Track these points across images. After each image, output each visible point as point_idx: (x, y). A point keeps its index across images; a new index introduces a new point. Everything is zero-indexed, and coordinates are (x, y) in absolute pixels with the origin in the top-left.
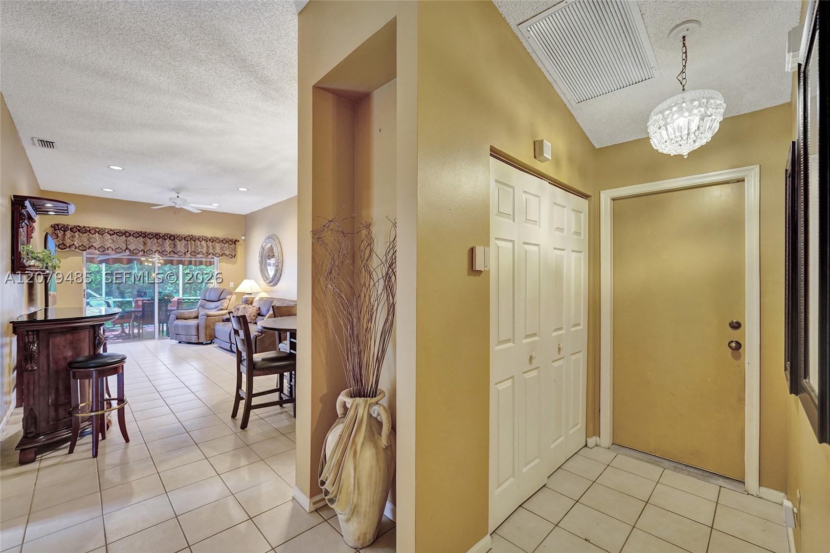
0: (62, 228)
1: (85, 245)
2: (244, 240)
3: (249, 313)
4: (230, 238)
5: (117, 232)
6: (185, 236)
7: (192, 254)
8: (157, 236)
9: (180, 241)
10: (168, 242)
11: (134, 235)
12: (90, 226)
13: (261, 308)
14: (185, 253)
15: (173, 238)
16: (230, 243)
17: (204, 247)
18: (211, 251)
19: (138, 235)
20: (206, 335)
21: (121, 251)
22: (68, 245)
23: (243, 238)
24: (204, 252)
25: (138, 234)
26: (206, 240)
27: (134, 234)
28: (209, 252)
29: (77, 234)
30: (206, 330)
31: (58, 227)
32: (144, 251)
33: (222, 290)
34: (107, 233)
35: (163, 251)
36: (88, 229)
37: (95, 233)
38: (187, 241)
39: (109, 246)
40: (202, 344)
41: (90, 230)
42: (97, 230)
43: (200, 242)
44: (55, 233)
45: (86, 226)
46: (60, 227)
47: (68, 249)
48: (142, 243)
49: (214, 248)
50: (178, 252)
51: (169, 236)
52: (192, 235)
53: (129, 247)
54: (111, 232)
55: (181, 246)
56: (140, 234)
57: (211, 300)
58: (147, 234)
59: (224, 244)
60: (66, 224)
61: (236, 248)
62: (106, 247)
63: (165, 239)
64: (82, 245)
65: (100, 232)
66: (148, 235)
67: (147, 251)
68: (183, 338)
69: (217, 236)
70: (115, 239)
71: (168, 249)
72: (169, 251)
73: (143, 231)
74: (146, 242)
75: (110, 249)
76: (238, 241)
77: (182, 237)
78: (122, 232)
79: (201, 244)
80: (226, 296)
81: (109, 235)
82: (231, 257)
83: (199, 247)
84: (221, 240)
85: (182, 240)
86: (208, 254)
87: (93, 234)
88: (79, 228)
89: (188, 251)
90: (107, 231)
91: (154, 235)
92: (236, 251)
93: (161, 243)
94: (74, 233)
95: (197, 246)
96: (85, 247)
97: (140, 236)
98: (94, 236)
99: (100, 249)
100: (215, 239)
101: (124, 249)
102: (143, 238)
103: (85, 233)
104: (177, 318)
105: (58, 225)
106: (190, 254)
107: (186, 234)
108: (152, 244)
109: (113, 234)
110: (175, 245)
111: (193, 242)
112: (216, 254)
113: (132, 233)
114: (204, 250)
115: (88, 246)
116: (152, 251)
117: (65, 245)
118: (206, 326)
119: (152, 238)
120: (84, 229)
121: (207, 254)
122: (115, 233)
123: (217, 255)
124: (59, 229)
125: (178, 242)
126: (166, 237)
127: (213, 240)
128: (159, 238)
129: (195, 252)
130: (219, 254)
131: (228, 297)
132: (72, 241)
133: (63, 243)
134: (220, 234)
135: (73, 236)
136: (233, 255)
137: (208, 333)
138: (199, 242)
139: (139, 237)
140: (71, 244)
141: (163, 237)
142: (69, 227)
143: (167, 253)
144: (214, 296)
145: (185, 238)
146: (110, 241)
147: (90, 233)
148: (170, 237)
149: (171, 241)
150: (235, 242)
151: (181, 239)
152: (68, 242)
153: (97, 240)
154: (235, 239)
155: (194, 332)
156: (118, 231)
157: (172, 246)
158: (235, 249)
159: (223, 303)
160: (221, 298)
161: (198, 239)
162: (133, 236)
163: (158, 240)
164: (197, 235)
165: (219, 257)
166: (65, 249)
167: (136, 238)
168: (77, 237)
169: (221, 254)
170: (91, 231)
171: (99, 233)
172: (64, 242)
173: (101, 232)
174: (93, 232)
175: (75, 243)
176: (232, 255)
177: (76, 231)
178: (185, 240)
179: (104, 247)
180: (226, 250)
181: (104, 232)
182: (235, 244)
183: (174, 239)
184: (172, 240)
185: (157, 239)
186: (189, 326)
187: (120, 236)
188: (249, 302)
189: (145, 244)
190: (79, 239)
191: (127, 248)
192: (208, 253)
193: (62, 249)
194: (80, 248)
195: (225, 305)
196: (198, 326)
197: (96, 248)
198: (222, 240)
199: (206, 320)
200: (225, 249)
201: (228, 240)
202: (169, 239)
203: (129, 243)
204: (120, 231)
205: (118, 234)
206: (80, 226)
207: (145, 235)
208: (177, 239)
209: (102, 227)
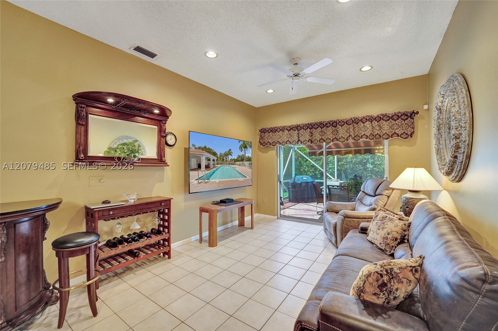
0: (264, 131)
2: (428, 110)
3: (385, 230)
4: (402, 111)
5: (292, 128)
6: (348, 120)
7: (355, 138)
8: (322, 125)
9: (342, 126)
10: (331, 129)
12: (277, 126)
14: (346, 139)
15: (335, 124)
16: (404, 117)
17: (368, 129)
18: (377, 133)
21: (295, 143)
22: (266, 142)
23: (426, 107)
24: (368, 134)
25: (306, 126)
26: (371, 119)
28: (374, 135)
29: (271, 134)
31: (262, 131)
32: (312, 141)
33: (379, 182)
34: (286, 129)
35: (326, 139)
36: (276, 129)
38: (349, 125)
43: (364, 123)
44: (261, 135)
45: (275, 126)
48: (310, 134)
49: (381, 128)
50: (339, 139)
51: (331, 123)
52: (354, 118)
53: (301, 139)
54: (289, 128)
55: (343, 131)
56: (308, 126)
59: (395, 120)
60: (265, 127)
61: (413, 123)
63: (328, 127)
64: (274, 141)
66: (314, 125)
67: (314, 140)
69: (384, 113)
70: (292, 134)
72: (331, 139)
73: (310, 122)
74: (313, 132)
75: (288, 142)
76: (417, 113)
79: (365, 126)
80: (382, 191)
81: (288, 131)
82: (406, 136)
83: (363, 129)
84: (390, 116)
85: (344, 125)
87: (279, 132)
89: (349, 136)
91: (319, 124)
92: (413, 128)
93: (325, 131)
94: (269, 133)
95: (361, 129)
96: (275, 143)
99: (283, 144)
100: (382, 117)
102: (310, 129)
103: (275, 132)
105: (262, 129)
106: (353, 139)
107: (349, 117)
108: (318, 134)
109: (290, 130)
110: (338, 132)
111: (355, 125)
112: (383, 135)
113: (302, 126)
114: (368, 132)
116: (317, 140)
119: (317, 128)
120: (274, 129)
121: (372, 137)
122: (291, 129)
123: (385, 137)
125: (340, 128)
126: (329, 125)
127: (379, 119)
128: (323, 127)
129: (358, 137)
130: (388, 135)
132: (268, 139)
133: (264, 142)
134: (390, 109)
135: (269, 136)
136: (410, 133)
138: (362, 124)
139: (307, 129)
140: (268, 141)
141: (326, 125)
142: (267, 129)
143: (330, 141)
144: (370, 189)
145: (347, 122)
146: (288, 136)
147: (277, 131)
148: (332, 124)
149: (334, 128)
150: (412, 115)
151: (343, 123)
152: (266, 140)
153: (281, 136)
154: (411, 110)
157: (335, 132)
161: (361, 120)
162: (303, 129)
163: (323, 129)
164: (360, 117)
165: (388, 138)
166: (265, 145)
168: (271, 136)
169: (390, 134)
171: (282, 131)
174: (279, 130)
175: (270, 140)
176: (407, 134)
177: (271, 132)
178: (347, 124)
179: (285, 142)
180: (398, 129)
182: (412, 118)
184: (335, 127)
185: (322, 128)
187: (295, 131)
189: (312, 134)
191: (299, 140)
193: (263, 146)
197: (280, 143)
198: (392, 116)
200: (396, 127)
201: (400, 115)
202: (332, 126)
203: (300, 136)
204: (294, 126)
205: (293, 129)
206: (271, 128)
207: (312, 126)
208: (339, 125)
209: (283, 125)
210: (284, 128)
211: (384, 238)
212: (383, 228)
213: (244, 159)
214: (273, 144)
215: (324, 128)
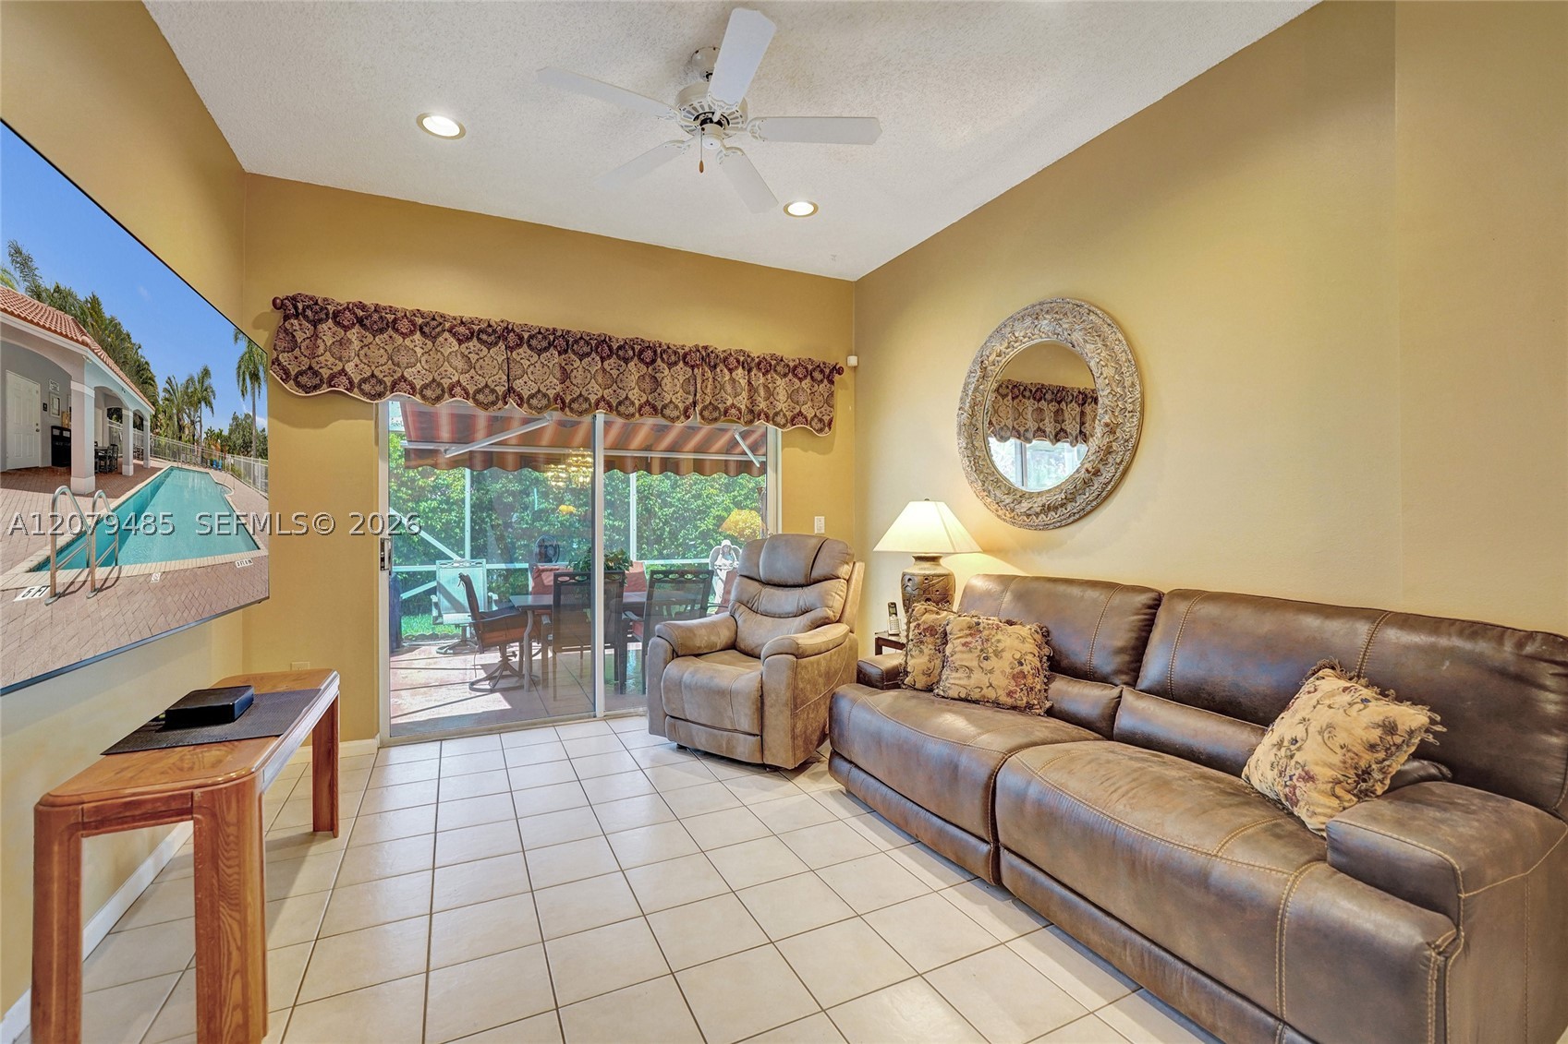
0: (309, 313)
1: (381, 376)
2: (855, 367)
4: (818, 359)
5: (480, 331)
6: (687, 349)
7: (706, 413)
8: (602, 347)
9: (671, 365)
10: (634, 370)
11: (534, 342)
12: (396, 305)
13: (1055, 634)
14: (686, 410)
15: (649, 354)
16: (817, 375)
17: (743, 389)
18: (763, 405)
19: (545, 344)
20: (794, 737)
21: (492, 398)
22: (325, 373)
23: (853, 361)
24: (743, 407)
25: (545, 338)
26: (747, 363)
27: (531, 337)
28: (756, 409)
29: (354, 334)
30: (794, 715)
31: (296, 308)
32: (563, 402)
33: (814, 543)
34: (450, 331)
35: (620, 403)
36: (390, 317)
37: (412, 332)
38: (693, 367)
39: (455, 379)
40: (775, 770)
41: (395, 321)
42: (419, 321)
43: (731, 371)
44: (286, 331)
45: (383, 303)
46: (300, 306)
47: (325, 389)
48: (558, 374)
49: (770, 394)
50: (665, 407)
51: (637, 348)
52: (706, 348)
53: (518, 384)
54: (462, 329)
55: (673, 383)
56: (551, 338)
57: (776, 579)
58: (571, 340)
59: (801, 380)
60: (320, 295)
61: (832, 394)
62: (446, 383)
63: (626, 361)
64: (373, 375)
65: (426, 330)
66: (576, 342)
67: (573, 401)
68: (702, 739)
69: (779, 354)
70: (473, 357)
71: (636, 396)
72: (637, 403)
73: (561, 326)
74: (568, 368)
75: (458, 390)
76: (840, 371)
77: (675, 353)
78: (494, 331)
79: (733, 380)
80: (836, 568)
81: (455, 343)
82: (819, 426)
83: (728, 388)
84: (792, 364)
85: (676, 363)
86: (754, 414)
87: (404, 336)
88: (361, 313)
89: (694, 404)
90: (447, 325)
91: (594, 343)
92: (832, 407)
93: (614, 373)
94: (346, 328)
95: (722, 387)
96: (380, 382)
97: (550, 344)
98: (407, 342)
99: (428, 393)
100: (773, 362)
101: (501, 390)
102: (560, 354)
103: (381, 331)
104: (675, 654)
105: (294, 299)
106: (701, 414)
107: (690, 344)
108: (589, 377)
109: (468, 339)
110: (657, 383)
111: (709, 374)
112: (776, 414)
113: (526, 336)
114: (742, 401)
115: (388, 380)
116: (587, 400)
117: (316, 374)
118: (795, 698)
119: (588, 355)
120: (376, 317)
121: (750, 417)
122: (472, 334)
123: (780, 419)
124: (296, 316)
125: (666, 372)
126: (631, 353)
127: (767, 365)
128: (609, 357)
129: (716, 408)
130: (784, 415)
131: (844, 570)
132: (340, 359)
133: (310, 368)
134: (786, 343)
135: (341, 342)
136: (826, 419)
137: (800, 725)
138: (726, 371)
139: (546, 349)
140: (336, 369)
141: (621, 353)
142: (331, 309)
143: (632, 410)
144: (788, 566)
145: (685, 357)
146: (460, 364)
147: (397, 330)
148: (641, 352)
149: (644, 369)
150: (830, 373)
151: (673, 358)
152: (326, 363)
153: (418, 359)
154: (831, 363)
155: (746, 721)
156: (483, 326)
157: (647, 385)
158: (829, 400)
159: (827, 593)
160: (816, 574)
161: (726, 359)
162: (530, 346)
163: (606, 363)
164: (720, 348)
165: (784, 426)
166: (316, 387)
167: (540, 352)
168: (356, 344)
169: (789, 415)
170: (400, 325)
171: (423, 333)
172: (314, 365)
173: (429, 326)
174: (404, 326)
175: (350, 368)
176: (821, 420)
177: (353, 324)
178: (686, 363)
179: (439, 385)
180: (805, 403)
181: (439, 329)
182: (832, 382)
183: (653, 361)
184: (647, 364)
185: (603, 359)
186: (724, 694)
187: (490, 346)
188: (935, 596)
189: (565, 376)
190: (362, 352)
191: (510, 390)
192: (751, 411)
193: (306, 389)
194: (366, 387)
195: (837, 603)
196: (762, 696)
197: (413, 388)
198: (795, 368)
199: (795, 670)
200: (802, 399)
201: (810, 367)
202: (639, 358)
203: (516, 371)
204: (489, 326)
205: (484, 337)
206: (363, 307)
207: (567, 342)
208: (663, 360)
209: (434, 310)
210: (435, 323)
211: (1014, 677)
212: (997, 654)
213: (251, 442)
214: (363, 386)
215: (612, 360)
